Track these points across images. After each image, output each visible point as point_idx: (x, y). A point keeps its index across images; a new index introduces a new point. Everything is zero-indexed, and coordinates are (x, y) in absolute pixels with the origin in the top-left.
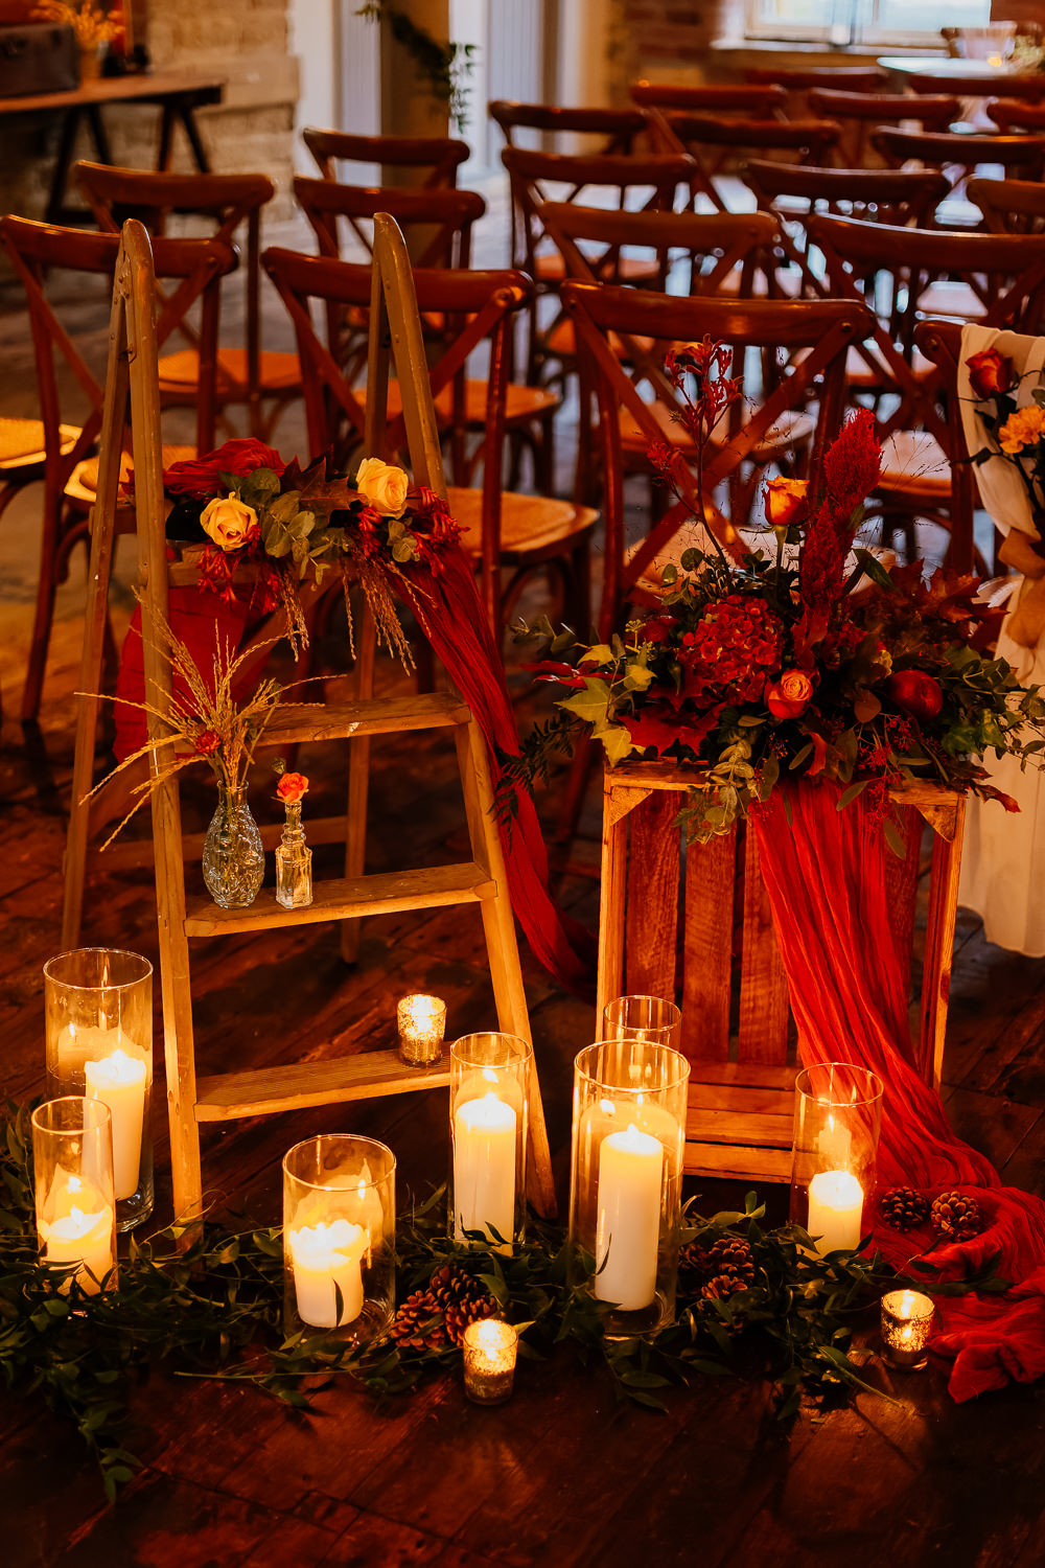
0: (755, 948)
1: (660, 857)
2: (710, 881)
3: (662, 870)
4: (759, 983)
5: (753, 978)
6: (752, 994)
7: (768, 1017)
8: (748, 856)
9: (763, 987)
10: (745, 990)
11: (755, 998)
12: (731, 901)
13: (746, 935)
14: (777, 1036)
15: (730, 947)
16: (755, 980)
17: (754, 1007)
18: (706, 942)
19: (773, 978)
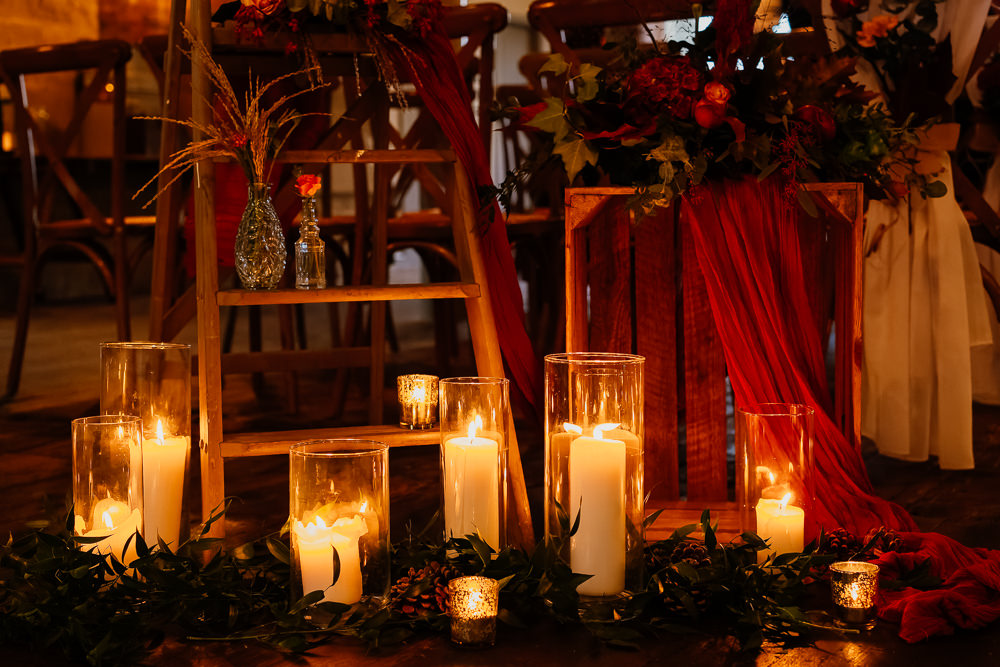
0: (696, 397)
1: (616, 323)
2: (657, 341)
3: (617, 334)
4: (701, 428)
5: (695, 424)
6: (696, 438)
7: (710, 458)
8: (686, 316)
9: (703, 431)
10: (690, 435)
11: (699, 442)
12: (674, 357)
13: (689, 386)
14: (718, 474)
15: (675, 397)
16: (698, 426)
17: (699, 449)
18: (657, 395)
19: (712, 423)
